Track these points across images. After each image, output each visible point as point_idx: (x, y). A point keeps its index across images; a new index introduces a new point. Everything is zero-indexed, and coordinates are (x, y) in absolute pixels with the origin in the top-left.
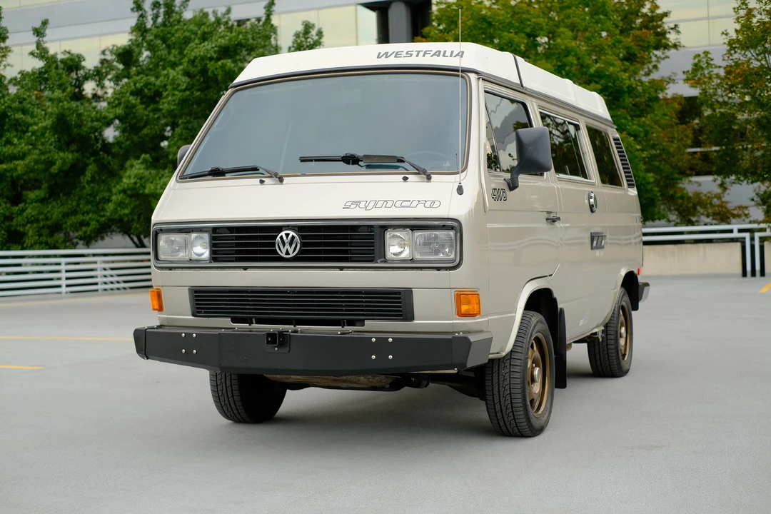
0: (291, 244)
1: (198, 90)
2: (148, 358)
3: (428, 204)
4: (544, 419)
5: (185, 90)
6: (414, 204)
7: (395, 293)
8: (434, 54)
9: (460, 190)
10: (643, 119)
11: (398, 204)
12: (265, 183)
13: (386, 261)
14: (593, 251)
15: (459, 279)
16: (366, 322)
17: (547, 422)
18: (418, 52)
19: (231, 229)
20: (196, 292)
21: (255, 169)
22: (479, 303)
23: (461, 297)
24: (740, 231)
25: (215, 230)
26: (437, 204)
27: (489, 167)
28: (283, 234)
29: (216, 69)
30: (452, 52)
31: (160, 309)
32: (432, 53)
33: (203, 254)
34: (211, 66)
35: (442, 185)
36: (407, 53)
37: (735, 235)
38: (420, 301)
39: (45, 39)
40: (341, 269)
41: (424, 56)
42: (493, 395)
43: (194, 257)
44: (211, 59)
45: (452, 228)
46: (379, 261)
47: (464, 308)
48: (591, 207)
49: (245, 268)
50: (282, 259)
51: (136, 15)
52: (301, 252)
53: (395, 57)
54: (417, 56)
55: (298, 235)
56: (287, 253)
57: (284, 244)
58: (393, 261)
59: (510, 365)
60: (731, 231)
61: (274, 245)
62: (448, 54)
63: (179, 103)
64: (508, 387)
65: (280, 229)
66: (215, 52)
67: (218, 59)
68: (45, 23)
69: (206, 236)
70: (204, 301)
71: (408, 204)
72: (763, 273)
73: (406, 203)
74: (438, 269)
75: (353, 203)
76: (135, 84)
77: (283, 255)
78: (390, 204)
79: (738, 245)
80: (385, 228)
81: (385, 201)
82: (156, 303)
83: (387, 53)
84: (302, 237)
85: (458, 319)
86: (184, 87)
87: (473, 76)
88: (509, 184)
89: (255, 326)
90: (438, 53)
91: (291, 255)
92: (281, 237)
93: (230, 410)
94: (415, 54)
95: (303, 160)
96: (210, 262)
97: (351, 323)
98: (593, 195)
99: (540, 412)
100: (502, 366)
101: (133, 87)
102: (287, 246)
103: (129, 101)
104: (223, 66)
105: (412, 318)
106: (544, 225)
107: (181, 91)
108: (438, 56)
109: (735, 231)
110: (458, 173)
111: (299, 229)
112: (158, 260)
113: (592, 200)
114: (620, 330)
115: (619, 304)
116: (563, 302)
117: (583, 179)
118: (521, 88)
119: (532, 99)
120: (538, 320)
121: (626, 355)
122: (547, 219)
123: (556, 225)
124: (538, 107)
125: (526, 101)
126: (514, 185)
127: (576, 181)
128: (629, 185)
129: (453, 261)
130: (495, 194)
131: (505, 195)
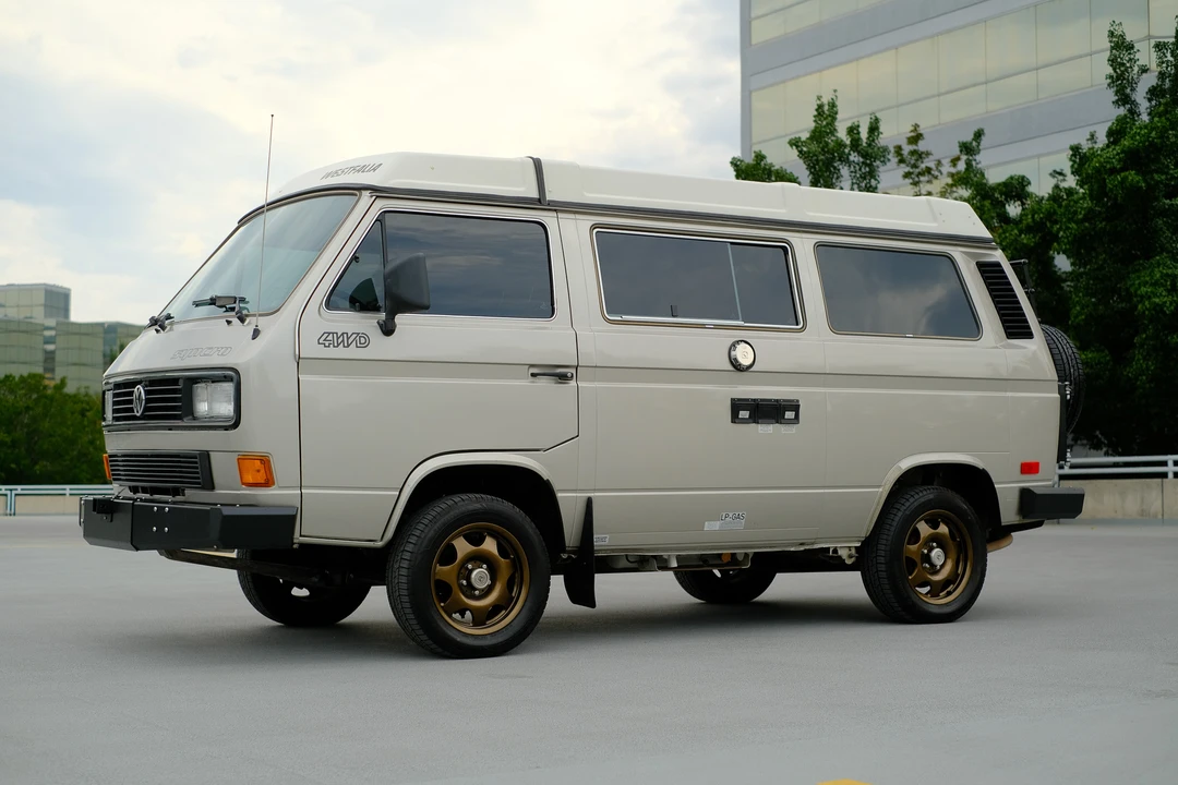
0: (139, 400)
1: (1103, 220)
3: (222, 352)
5: (1084, 220)
6: (213, 352)
7: (195, 457)
8: (357, 171)
9: (256, 333)
11: (203, 352)
14: (740, 425)
15: (239, 440)
18: (350, 169)
20: (110, 456)
23: (242, 463)
26: (228, 351)
28: (137, 388)
29: (1116, 186)
30: (374, 165)
32: (358, 168)
34: (1112, 182)
36: (342, 171)
38: (217, 467)
39: (978, 158)
41: (350, 173)
44: (1113, 171)
46: (185, 419)
48: (734, 364)
51: (1122, 111)
52: (144, 409)
55: (144, 390)
56: (138, 411)
57: (136, 401)
58: (203, 420)
59: (401, 558)
62: (368, 168)
66: (1119, 161)
67: (1119, 171)
68: (979, 135)
69: (111, 393)
70: (114, 466)
73: (208, 351)
75: (179, 352)
77: (136, 413)
78: (199, 351)
80: (195, 380)
83: (330, 173)
85: (241, 490)
86: (1080, 217)
87: (365, 194)
88: (382, 328)
90: (361, 169)
91: (140, 413)
92: (135, 393)
94: (347, 171)
99: (494, 629)
100: (396, 559)
101: (1030, 220)
102: (137, 403)
104: (1124, 179)
107: (1076, 222)
111: (145, 383)
114: (926, 551)
115: (908, 513)
116: (595, 490)
117: (741, 323)
118: (540, 203)
119: (578, 216)
120: (478, 506)
121: (954, 590)
122: (533, 375)
123: (573, 383)
124: (594, 227)
125: (548, 219)
126: (388, 329)
127: (703, 326)
128: (1010, 335)
129: (227, 419)
130: (330, 339)
131: (363, 340)
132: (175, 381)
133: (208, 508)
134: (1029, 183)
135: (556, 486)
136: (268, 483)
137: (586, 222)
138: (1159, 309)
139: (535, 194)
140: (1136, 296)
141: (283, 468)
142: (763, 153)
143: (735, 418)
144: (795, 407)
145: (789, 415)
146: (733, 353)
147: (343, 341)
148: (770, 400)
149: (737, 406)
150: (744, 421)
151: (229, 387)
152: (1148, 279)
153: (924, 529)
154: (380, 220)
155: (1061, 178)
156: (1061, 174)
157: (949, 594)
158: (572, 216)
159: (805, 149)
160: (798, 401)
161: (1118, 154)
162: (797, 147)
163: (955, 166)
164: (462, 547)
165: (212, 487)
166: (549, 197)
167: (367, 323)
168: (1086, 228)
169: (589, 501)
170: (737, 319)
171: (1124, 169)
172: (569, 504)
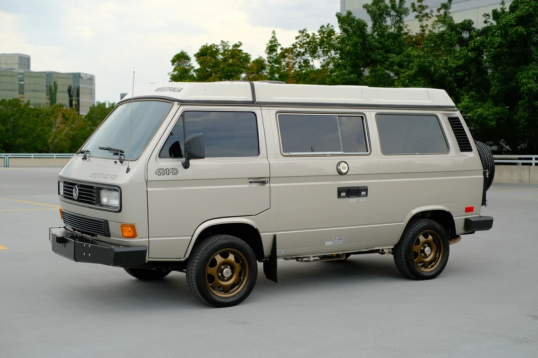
0: (76, 193)
1: (507, 47)
4: (232, 299)
5: (497, 47)
6: (109, 177)
7: (101, 222)
9: (128, 170)
12: (83, 160)
14: (341, 199)
15: (121, 218)
16: (98, 235)
19: (67, 183)
23: (122, 227)
26: (116, 177)
28: (75, 187)
29: (513, 33)
30: (179, 88)
34: (511, 31)
38: (112, 228)
39: (450, 11)
40: (90, 207)
41: (168, 91)
44: (512, 26)
45: (115, 190)
46: (99, 205)
48: (339, 172)
52: (79, 197)
53: (160, 91)
57: (74, 192)
58: (104, 206)
61: (72, 192)
62: (176, 90)
63: (493, 57)
65: (74, 184)
66: (515, 21)
67: (514, 26)
73: (107, 176)
74: (113, 212)
75: (94, 174)
76: (474, 44)
77: (74, 198)
78: (103, 175)
80: (101, 189)
84: (79, 190)
85: (122, 239)
86: (496, 46)
87: (175, 104)
88: (183, 165)
90: (173, 89)
91: (76, 198)
92: (74, 189)
96: (64, 198)
98: (343, 164)
99: (231, 295)
101: (473, 45)
103: (467, 55)
104: (517, 30)
107: (494, 48)
114: (422, 248)
115: (415, 232)
116: (277, 231)
117: (342, 153)
118: (253, 103)
119: (270, 108)
120: (226, 241)
121: (435, 265)
122: (250, 182)
123: (268, 185)
124: (278, 112)
125: (256, 110)
126: (186, 166)
127: (325, 155)
128: (462, 150)
129: (116, 208)
130: (161, 172)
131: (175, 171)
132: (92, 187)
134: (473, 23)
135: (260, 230)
136: (134, 236)
137: (273, 111)
138: (531, 90)
139: (251, 99)
140: (520, 83)
141: (141, 229)
142: (351, 11)
143: (339, 196)
144: (366, 190)
145: (363, 193)
146: (339, 167)
147: (166, 172)
148: (355, 187)
149: (340, 191)
150: (343, 197)
151: (117, 194)
152: (526, 75)
153: (422, 238)
154: (182, 115)
155: (488, 17)
156: (488, 15)
157: (432, 266)
158: (267, 108)
159: (370, 9)
160: (367, 187)
161: (514, 18)
162: (367, 8)
163: (439, 12)
164: (219, 259)
165: (109, 236)
166: (257, 100)
167: (176, 163)
168: (499, 51)
169: (275, 237)
170: (340, 151)
171: (517, 25)
172: (266, 238)
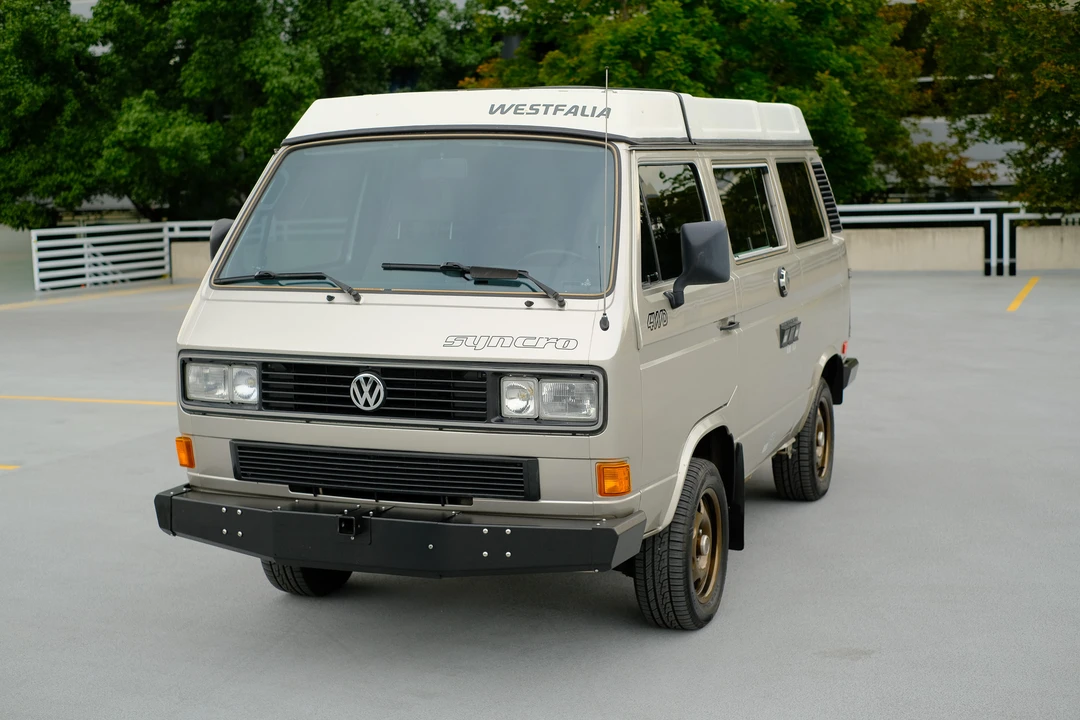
0: (371, 392)
2: (174, 534)
3: (560, 344)
4: (712, 603)
6: (542, 343)
7: (515, 464)
8: (569, 112)
9: (605, 324)
10: (853, 48)
11: (519, 343)
12: (335, 300)
13: (501, 421)
14: (783, 349)
15: (602, 446)
16: (474, 499)
17: (717, 606)
18: (547, 107)
19: (289, 367)
20: (240, 448)
21: (320, 277)
22: (628, 478)
23: (603, 471)
24: (984, 211)
25: (265, 366)
26: (572, 344)
27: (644, 279)
28: (361, 377)
30: (595, 108)
31: (191, 464)
32: (566, 109)
33: (249, 397)
35: (581, 314)
36: (531, 108)
37: (977, 216)
38: (548, 475)
40: (441, 428)
41: (555, 113)
42: (645, 580)
43: (237, 399)
45: (594, 378)
46: (492, 420)
47: (609, 484)
48: (782, 291)
49: (308, 421)
50: (359, 412)
52: (386, 403)
53: (515, 113)
54: (546, 113)
55: (381, 381)
56: (367, 404)
57: (362, 392)
58: (512, 420)
59: (669, 540)
60: (971, 211)
61: (347, 391)
62: (588, 111)
64: (665, 571)
65: (356, 370)
69: (253, 372)
70: (251, 459)
71: (533, 342)
72: (1013, 270)
73: (530, 342)
74: (574, 433)
75: (458, 338)
77: (361, 407)
78: (508, 341)
79: (980, 231)
80: (500, 375)
81: (502, 337)
82: (184, 456)
83: (503, 106)
84: (386, 384)
85: (599, 500)
87: (622, 147)
88: (670, 301)
89: (321, 496)
90: (574, 110)
91: (372, 407)
92: (358, 383)
93: (286, 581)
94: (542, 109)
95: (387, 267)
96: (260, 410)
97: (454, 500)
98: (784, 273)
99: (707, 595)
100: (658, 542)
102: (366, 394)
103: (124, 12)
105: (537, 496)
106: (717, 338)
108: (575, 114)
109: (977, 211)
110: (601, 297)
111: (383, 373)
112: (187, 399)
113: (782, 280)
114: (817, 436)
116: (740, 435)
117: (771, 248)
118: (689, 143)
121: (824, 466)
122: (721, 329)
123: (734, 332)
124: (711, 163)
125: (696, 159)
126: (678, 302)
128: (833, 230)
129: (594, 422)
130: (653, 320)
131: (665, 317)
133: (587, 527)
136: (628, 489)
137: (707, 160)
138: (285, 87)
139: (686, 134)
143: (781, 344)
144: (799, 324)
147: (657, 320)
148: (791, 321)
149: (782, 334)
150: (785, 346)
157: (823, 470)
158: (703, 154)
160: (797, 320)
169: (738, 444)
170: (768, 245)
